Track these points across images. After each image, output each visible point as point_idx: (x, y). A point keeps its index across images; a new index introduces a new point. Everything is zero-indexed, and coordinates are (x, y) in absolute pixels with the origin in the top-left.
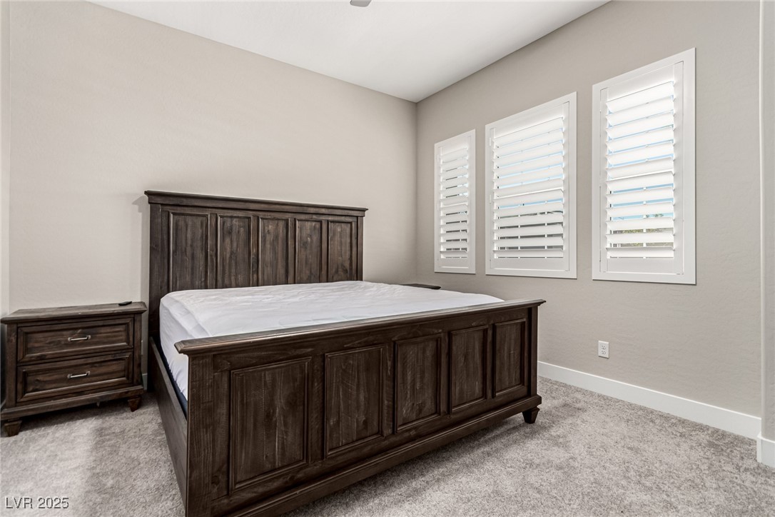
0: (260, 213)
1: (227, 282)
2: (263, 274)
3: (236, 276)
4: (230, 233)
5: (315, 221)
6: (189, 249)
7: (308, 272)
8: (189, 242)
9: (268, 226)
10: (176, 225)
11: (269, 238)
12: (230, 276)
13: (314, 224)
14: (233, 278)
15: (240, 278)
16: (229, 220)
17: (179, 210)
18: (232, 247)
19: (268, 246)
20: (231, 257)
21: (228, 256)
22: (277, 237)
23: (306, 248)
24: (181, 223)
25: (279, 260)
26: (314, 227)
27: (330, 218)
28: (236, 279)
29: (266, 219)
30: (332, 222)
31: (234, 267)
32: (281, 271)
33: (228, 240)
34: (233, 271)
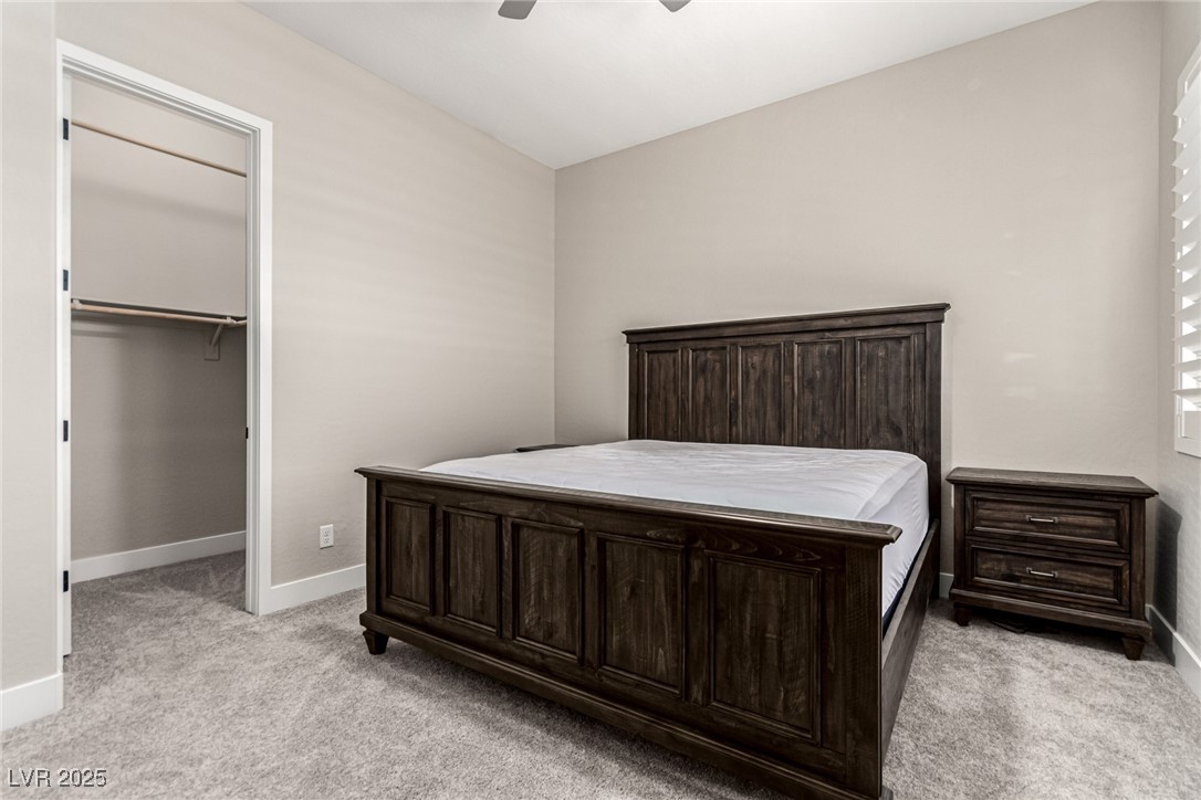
0: (741, 340)
1: (700, 434)
2: (745, 426)
3: (712, 426)
4: (703, 371)
5: (829, 342)
6: (662, 392)
7: (817, 429)
8: (662, 384)
9: (752, 358)
10: (650, 365)
11: (754, 376)
12: (704, 428)
13: (827, 347)
14: (707, 430)
15: (716, 430)
16: (703, 353)
17: (653, 347)
18: (706, 390)
19: (752, 387)
20: (704, 403)
21: (702, 401)
22: (764, 372)
23: (813, 388)
24: (655, 363)
25: (769, 408)
26: (829, 353)
27: (860, 334)
28: (712, 432)
29: (749, 347)
30: (863, 340)
31: (708, 416)
32: (772, 424)
33: (701, 381)
34: (708, 421)
